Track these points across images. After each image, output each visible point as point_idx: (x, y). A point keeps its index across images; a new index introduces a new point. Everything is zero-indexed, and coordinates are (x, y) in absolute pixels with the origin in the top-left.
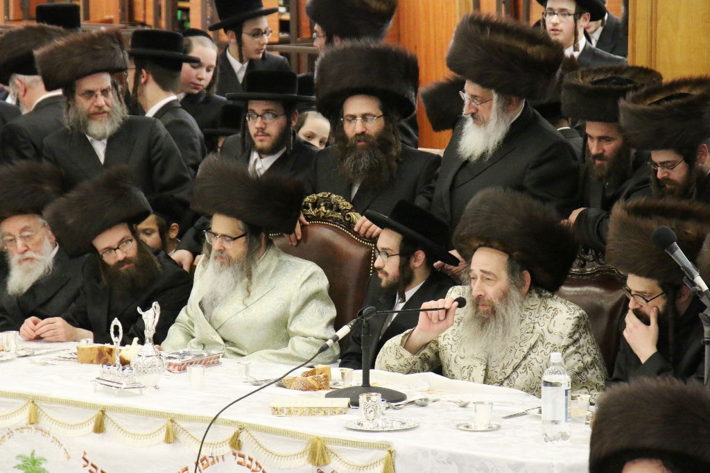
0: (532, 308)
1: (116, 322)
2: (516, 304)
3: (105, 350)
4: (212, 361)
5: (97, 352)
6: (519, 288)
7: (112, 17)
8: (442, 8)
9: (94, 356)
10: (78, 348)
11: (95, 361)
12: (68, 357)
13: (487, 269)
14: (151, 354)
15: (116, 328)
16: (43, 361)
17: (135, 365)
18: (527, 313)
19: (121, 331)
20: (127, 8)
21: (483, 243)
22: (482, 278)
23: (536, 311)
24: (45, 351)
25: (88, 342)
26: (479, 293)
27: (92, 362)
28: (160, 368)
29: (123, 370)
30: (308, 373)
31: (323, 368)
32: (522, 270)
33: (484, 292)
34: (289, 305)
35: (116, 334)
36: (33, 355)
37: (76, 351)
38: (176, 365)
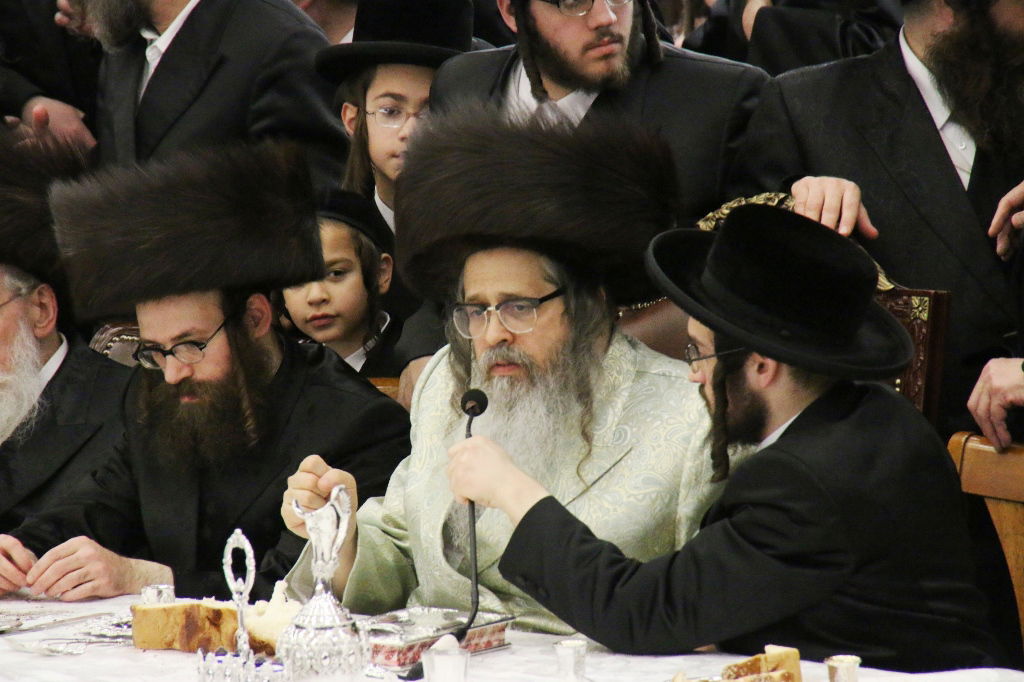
1: (238, 539)
3: (203, 614)
4: (485, 639)
5: (181, 620)
9: (176, 630)
10: (133, 610)
11: (177, 645)
12: (110, 634)
14: (327, 624)
15: (239, 555)
16: (45, 645)
17: (288, 651)
19: (250, 563)
24: (49, 619)
25: (160, 593)
27: (169, 647)
28: (352, 659)
29: (258, 665)
30: (740, 667)
31: (780, 655)
34: (674, 496)
35: (240, 570)
36: (18, 629)
37: (127, 617)
38: (392, 652)
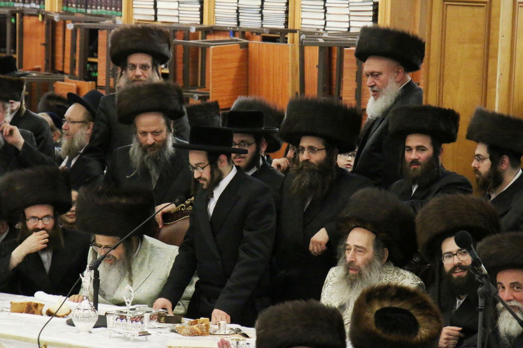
0: (389, 272)
2: (378, 271)
3: (33, 304)
5: (26, 306)
6: (381, 259)
7: (40, 67)
8: (279, 69)
9: (24, 309)
10: (11, 303)
13: (359, 244)
18: (384, 275)
20: (50, 61)
21: (359, 225)
22: (355, 249)
23: (391, 274)
26: (352, 260)
30: (192, 322)
32: (384, 247)
33: (356, 259)
